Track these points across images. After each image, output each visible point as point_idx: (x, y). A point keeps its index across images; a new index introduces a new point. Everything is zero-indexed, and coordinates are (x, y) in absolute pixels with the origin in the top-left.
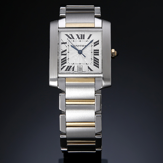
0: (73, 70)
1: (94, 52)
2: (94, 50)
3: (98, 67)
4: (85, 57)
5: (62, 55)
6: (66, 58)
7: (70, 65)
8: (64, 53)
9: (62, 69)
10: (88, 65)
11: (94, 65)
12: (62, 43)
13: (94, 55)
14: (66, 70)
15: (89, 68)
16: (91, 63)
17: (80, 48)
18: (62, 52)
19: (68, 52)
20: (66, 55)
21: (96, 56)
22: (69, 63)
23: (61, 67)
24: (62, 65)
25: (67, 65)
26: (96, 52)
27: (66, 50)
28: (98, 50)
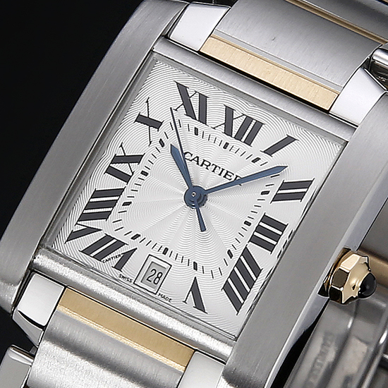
0: (119, 266)
1: (259, 229)
2: (266, 219)
3: (238, 307)
4: (203, 228)
5: (111, 171)
6: (119, 192)
7: (119, 236)
8: (123, 168)
9: (74, 235)
10: (198, 274)
11: (226, 288)
12: (141, 119)
13: (253, 239)
14: (87, 251)
15: (195, 289)
16: (216, 273)
17: (206, 179)
18: (117, 159)
19: (143, 173)
20: (126, 178)
21: (256, 251)
22: (118, 225)
23: (72, 225)
24: (84, 217)
25: (105, 227)
26: (267, 232)
27: (137, 159)
28: (282, 227)
